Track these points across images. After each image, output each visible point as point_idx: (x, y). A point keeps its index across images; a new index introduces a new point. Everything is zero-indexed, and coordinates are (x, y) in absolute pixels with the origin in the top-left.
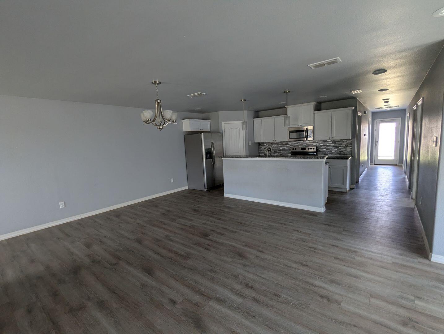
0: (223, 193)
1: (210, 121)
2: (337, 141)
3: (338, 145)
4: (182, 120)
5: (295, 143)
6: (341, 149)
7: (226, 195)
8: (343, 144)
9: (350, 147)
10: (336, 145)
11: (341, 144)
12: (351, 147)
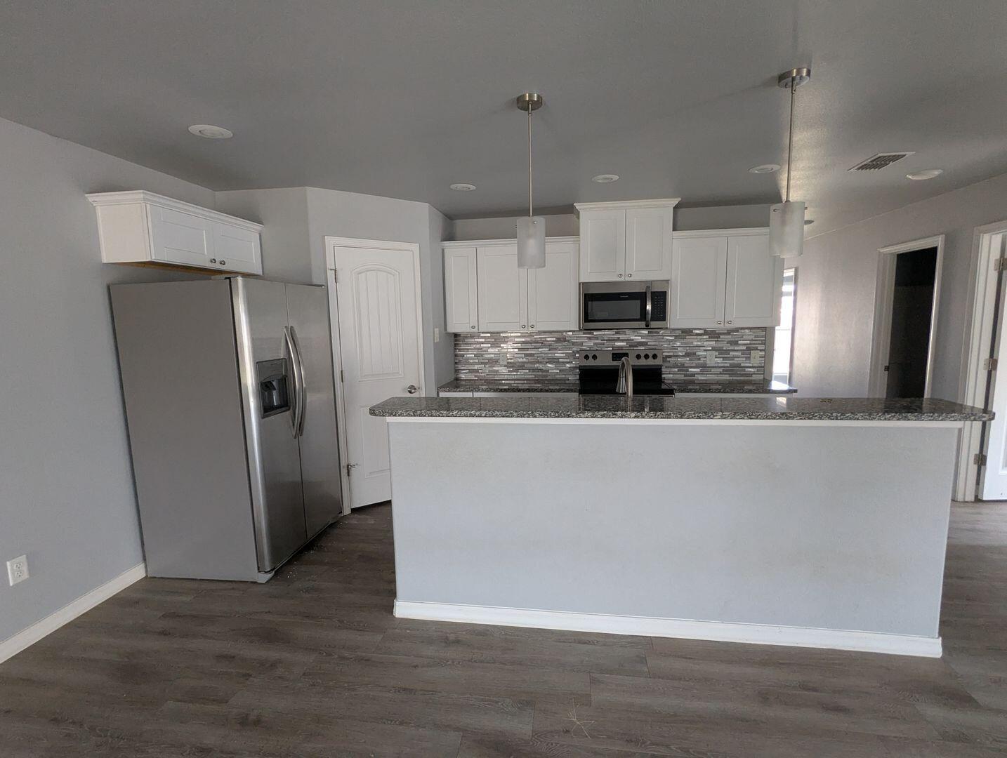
0: (392, 594)
1: (258, 227)
2: (724, 334)
3: (726, 346)
4: (91, 198)
5: (589, 338)
6: (733, 358)
7: (403, 609)
8: (740, 342)
9: (761, 350)
10: (719, 345)
11: (736, 343)
12: (764, 353)
